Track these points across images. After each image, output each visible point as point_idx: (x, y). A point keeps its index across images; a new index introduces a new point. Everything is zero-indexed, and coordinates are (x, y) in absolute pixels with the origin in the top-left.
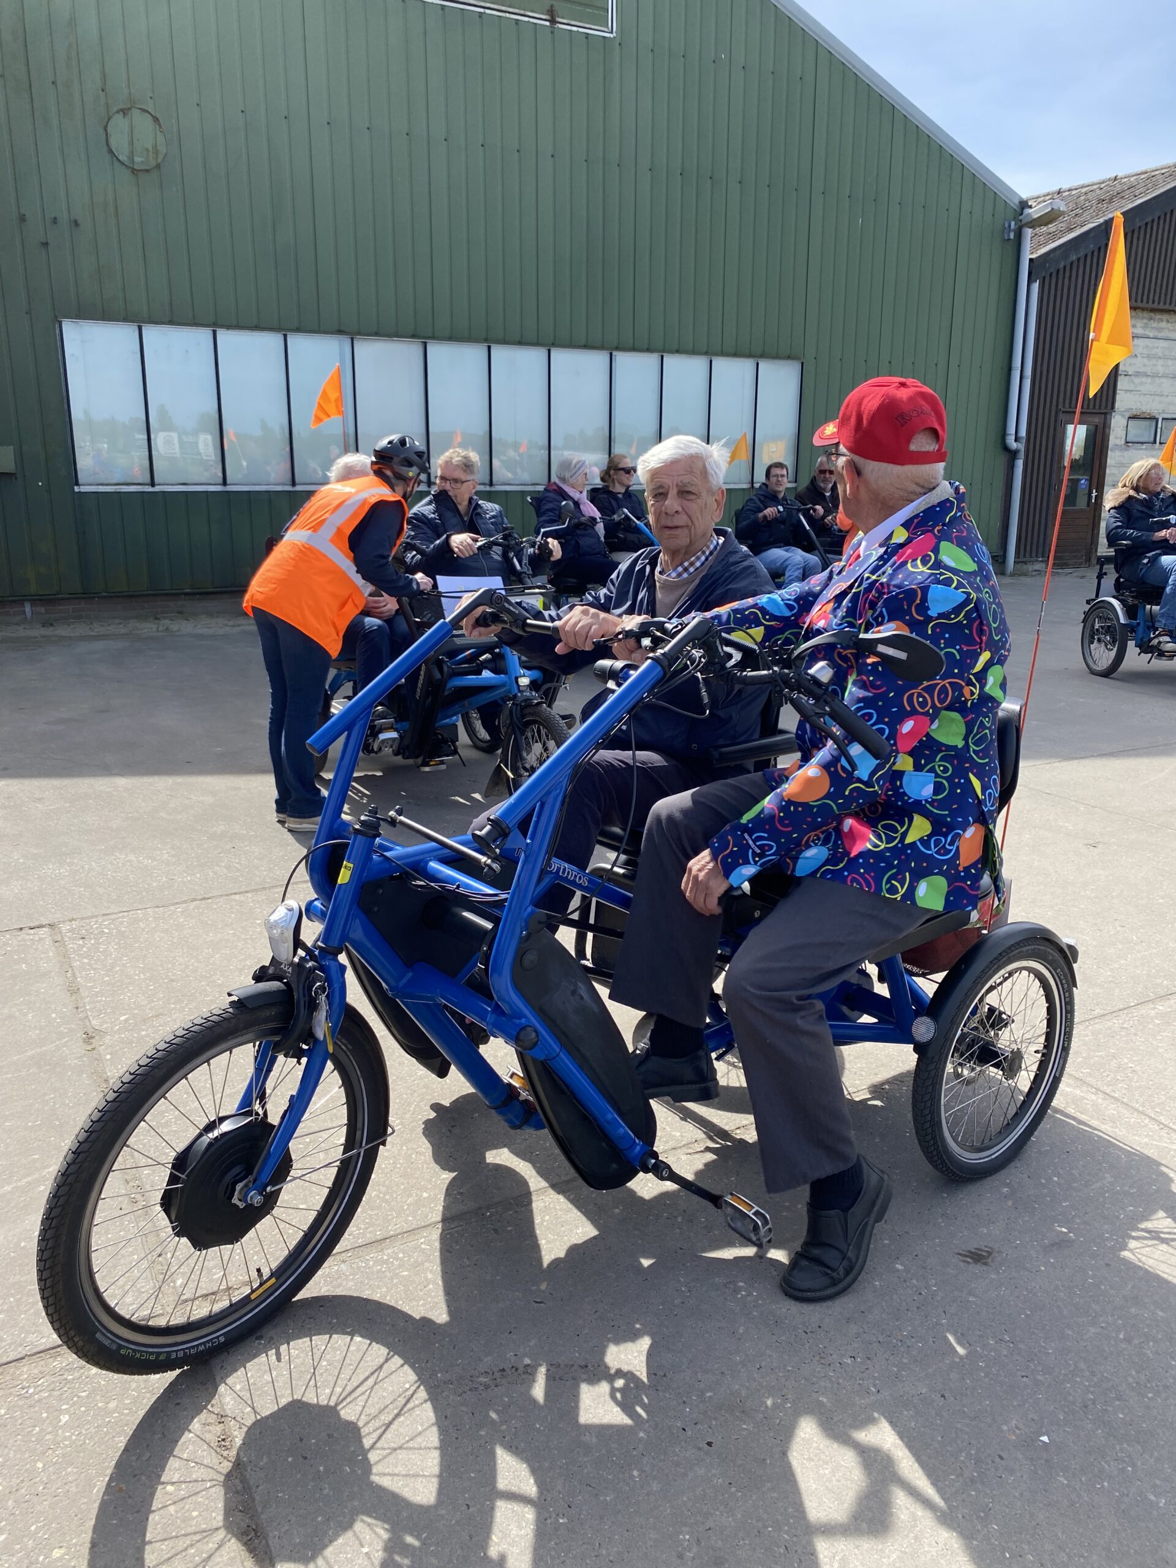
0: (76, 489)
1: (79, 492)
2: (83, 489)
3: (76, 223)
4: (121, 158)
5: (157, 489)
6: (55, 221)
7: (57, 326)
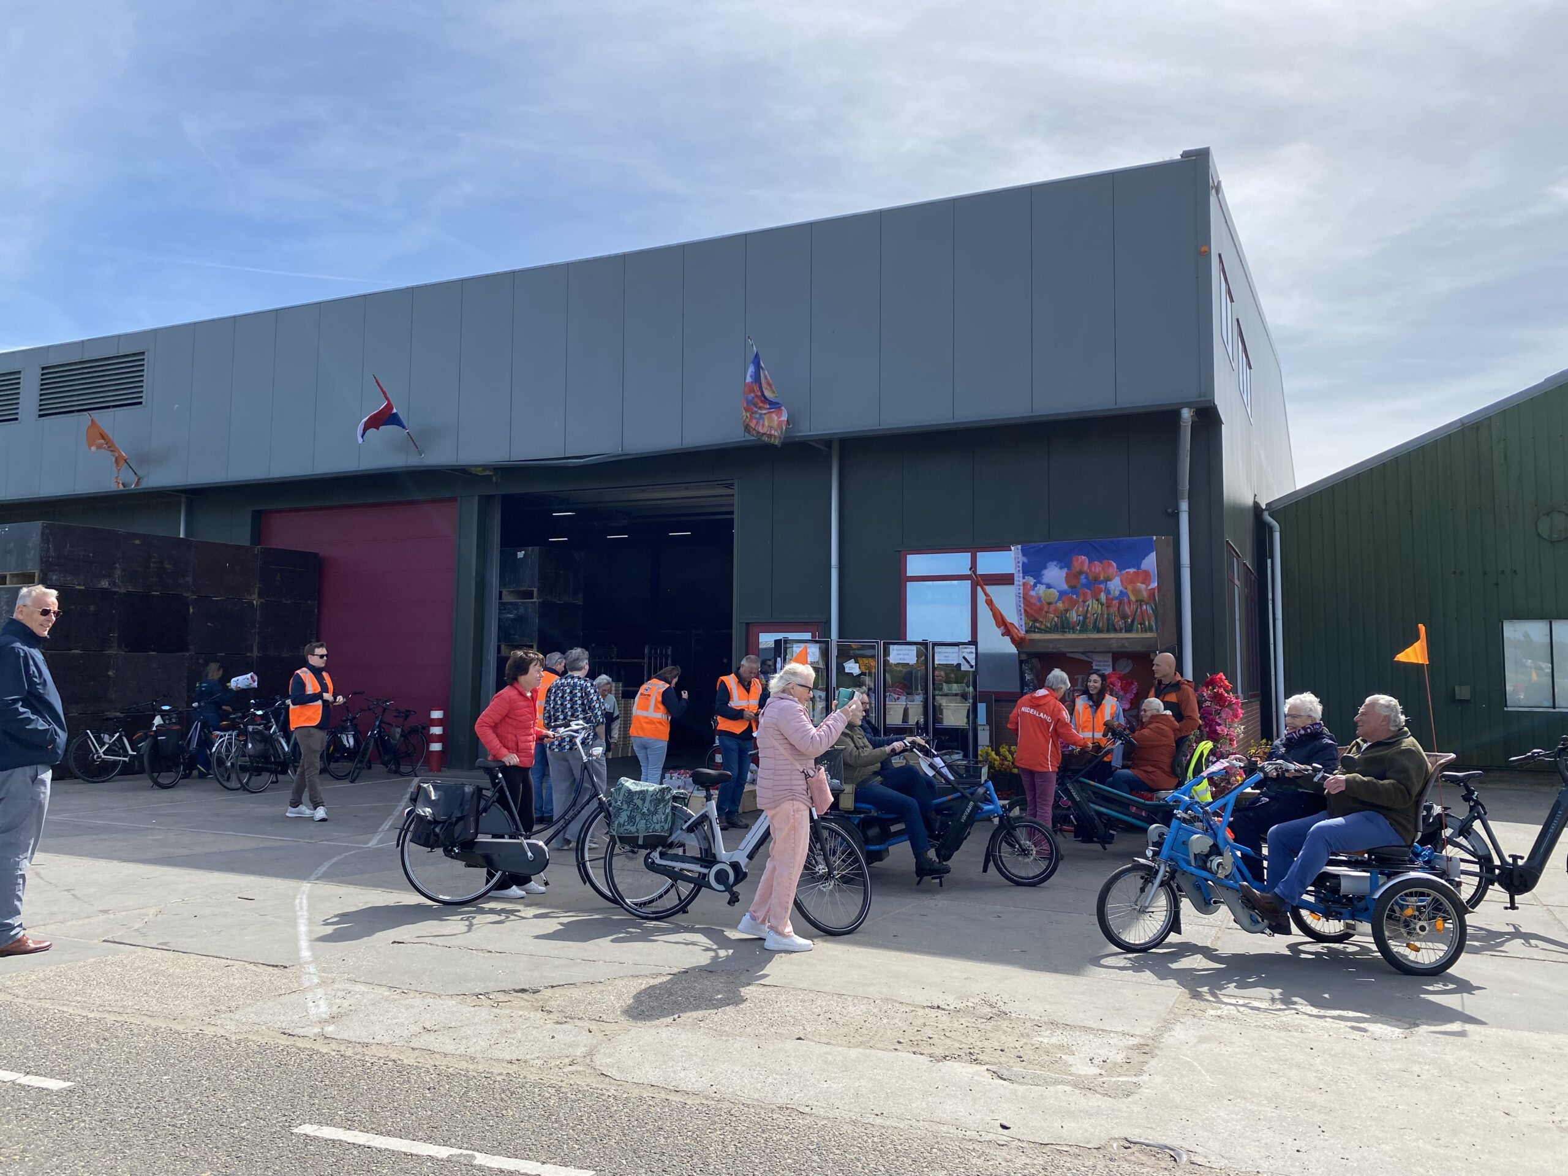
0: (1505, 709)
1: (1507, 711)
2: (1510, 709)
3: (1515, 572)
4: (1544, 536)
5: (1557, 710)
6: (1503, 572)
7: (1500, 624)
